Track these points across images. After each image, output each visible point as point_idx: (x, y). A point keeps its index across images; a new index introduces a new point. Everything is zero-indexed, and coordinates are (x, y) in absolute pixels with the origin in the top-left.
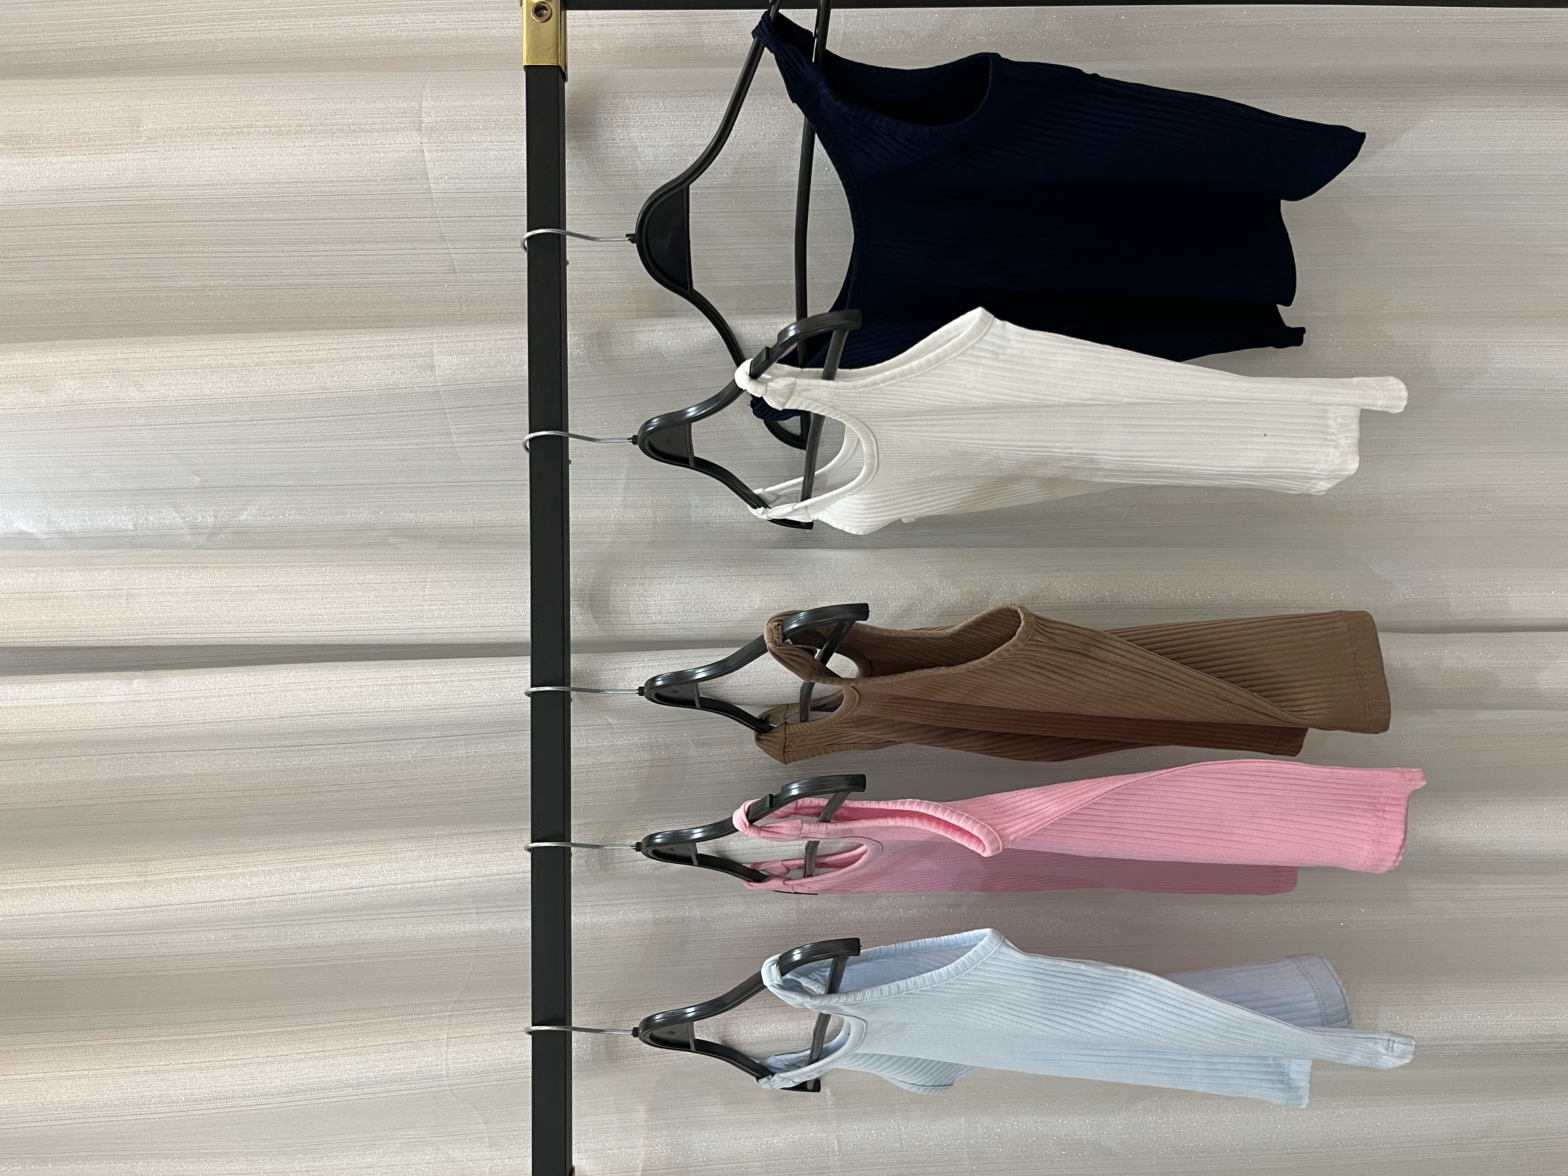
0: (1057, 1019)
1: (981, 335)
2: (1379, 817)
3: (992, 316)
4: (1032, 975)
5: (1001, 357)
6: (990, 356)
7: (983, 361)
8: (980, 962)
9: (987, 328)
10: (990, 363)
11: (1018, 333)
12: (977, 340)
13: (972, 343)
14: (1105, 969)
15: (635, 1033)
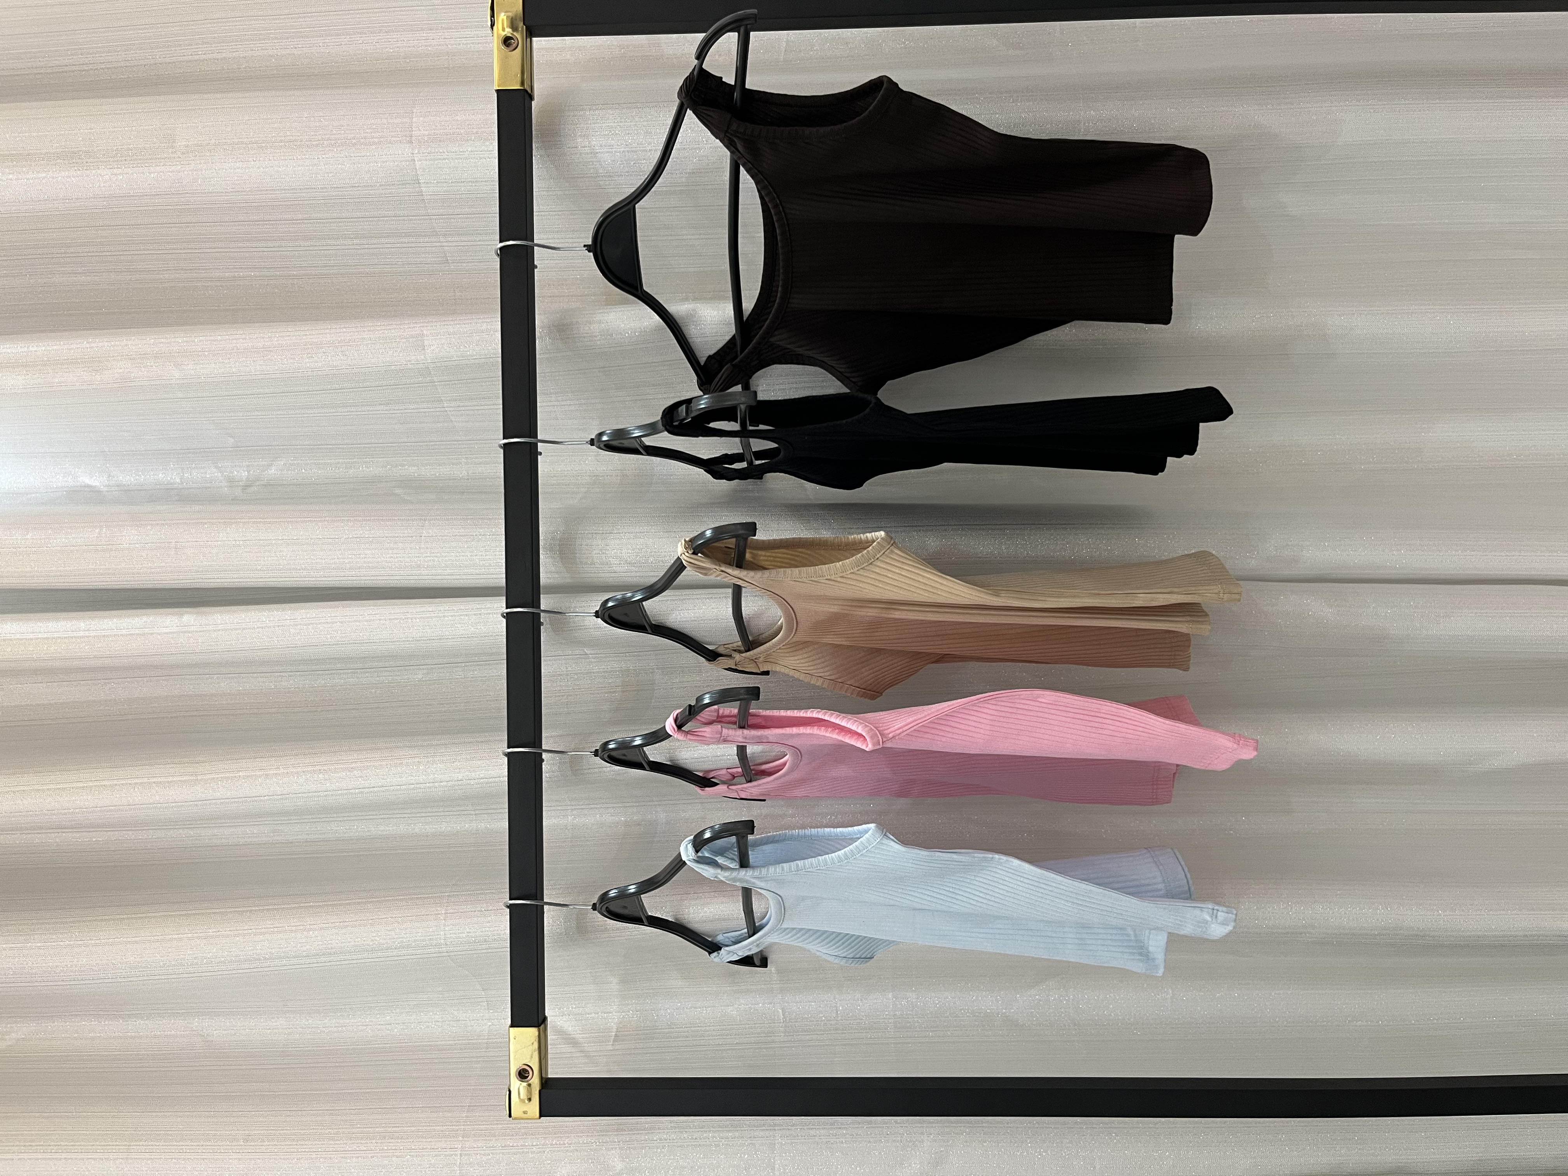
8: (865, 850)
15: (594, 907)
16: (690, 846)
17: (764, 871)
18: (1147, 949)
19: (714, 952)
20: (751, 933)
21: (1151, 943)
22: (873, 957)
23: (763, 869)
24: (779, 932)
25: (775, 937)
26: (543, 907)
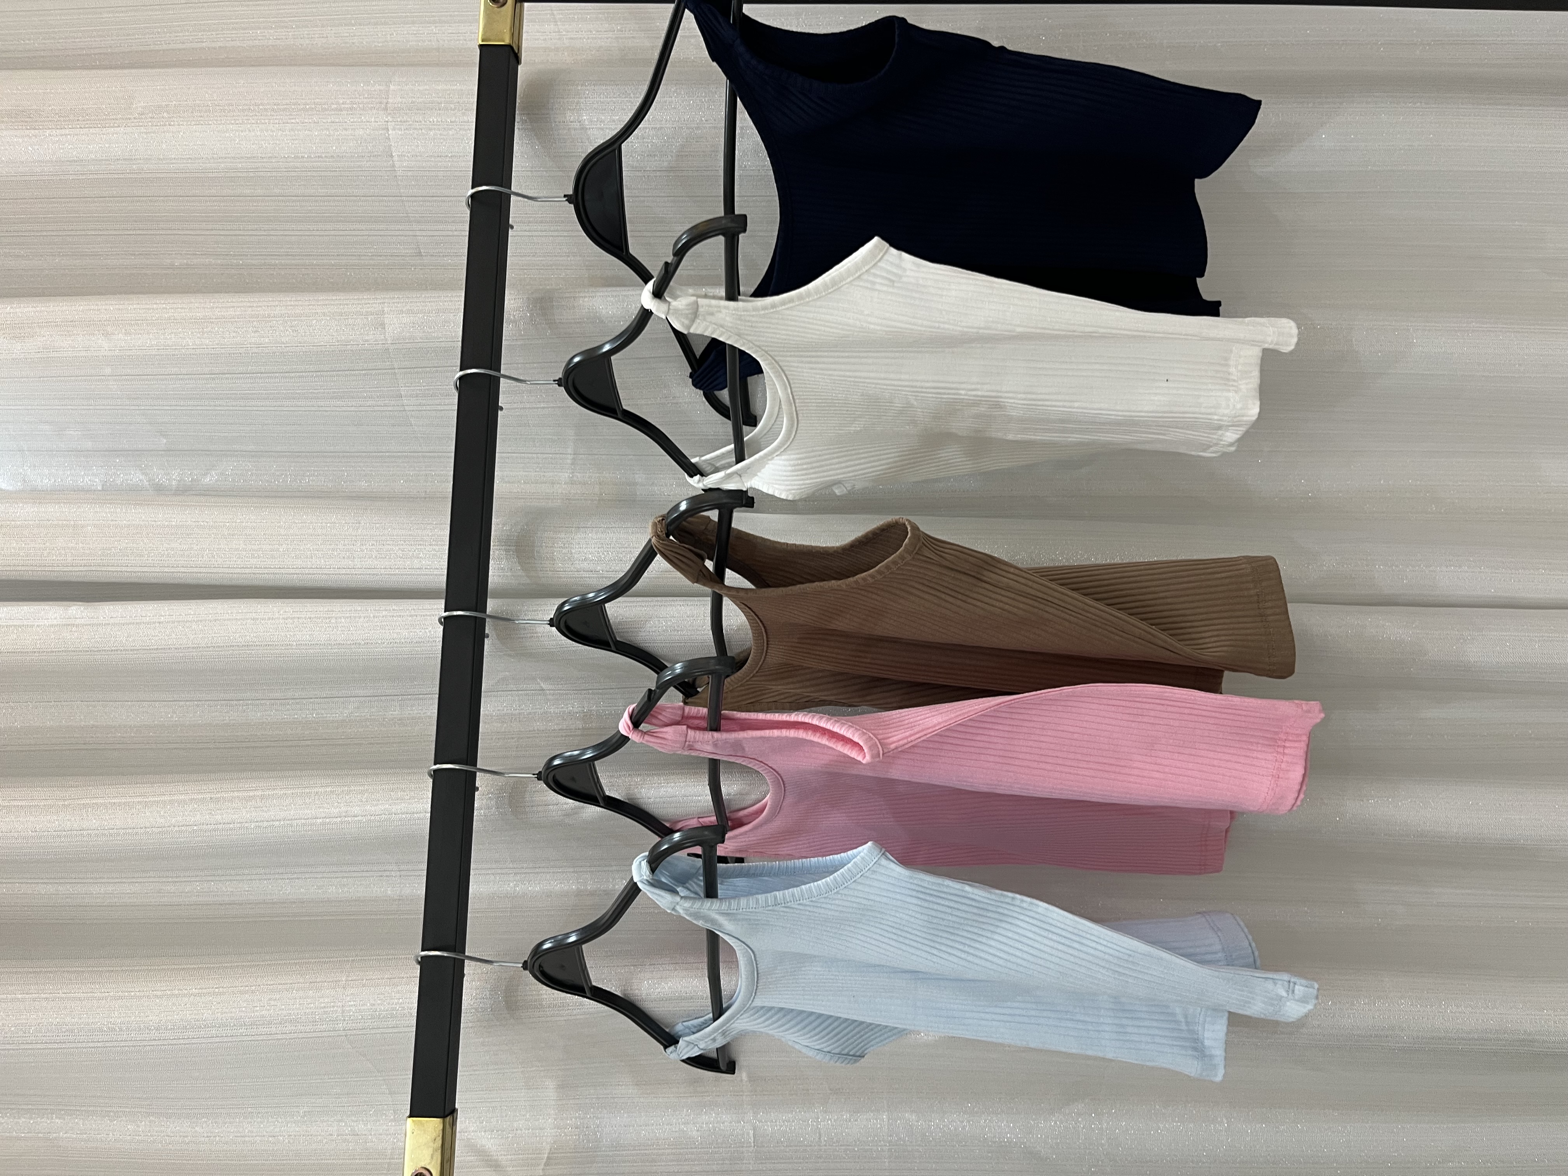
0: (944, 948)
1: (876, 261)
2: (1278, 753)
3: (887, 245)
4: (914, 893)
5: (896, 284)
6: (886, 282)
7: (878, 287)
8: (860, 874)
9: (881, 254)
10: (885, 288)
11: (914, 263)
12: (871, 265)
13: (867, 268)
14: (991, 893)
15: (525, 966)
16: (644, 864)
17: (734, 903)
18: (1202, 1043)
19: (670, 1046)
20: (716, 1016)
21: (1207, 1034)
22: (864, 1056)
23: (732, 901)
24: (752, 1012)
25: (745, 1020)
26: (463, 961)
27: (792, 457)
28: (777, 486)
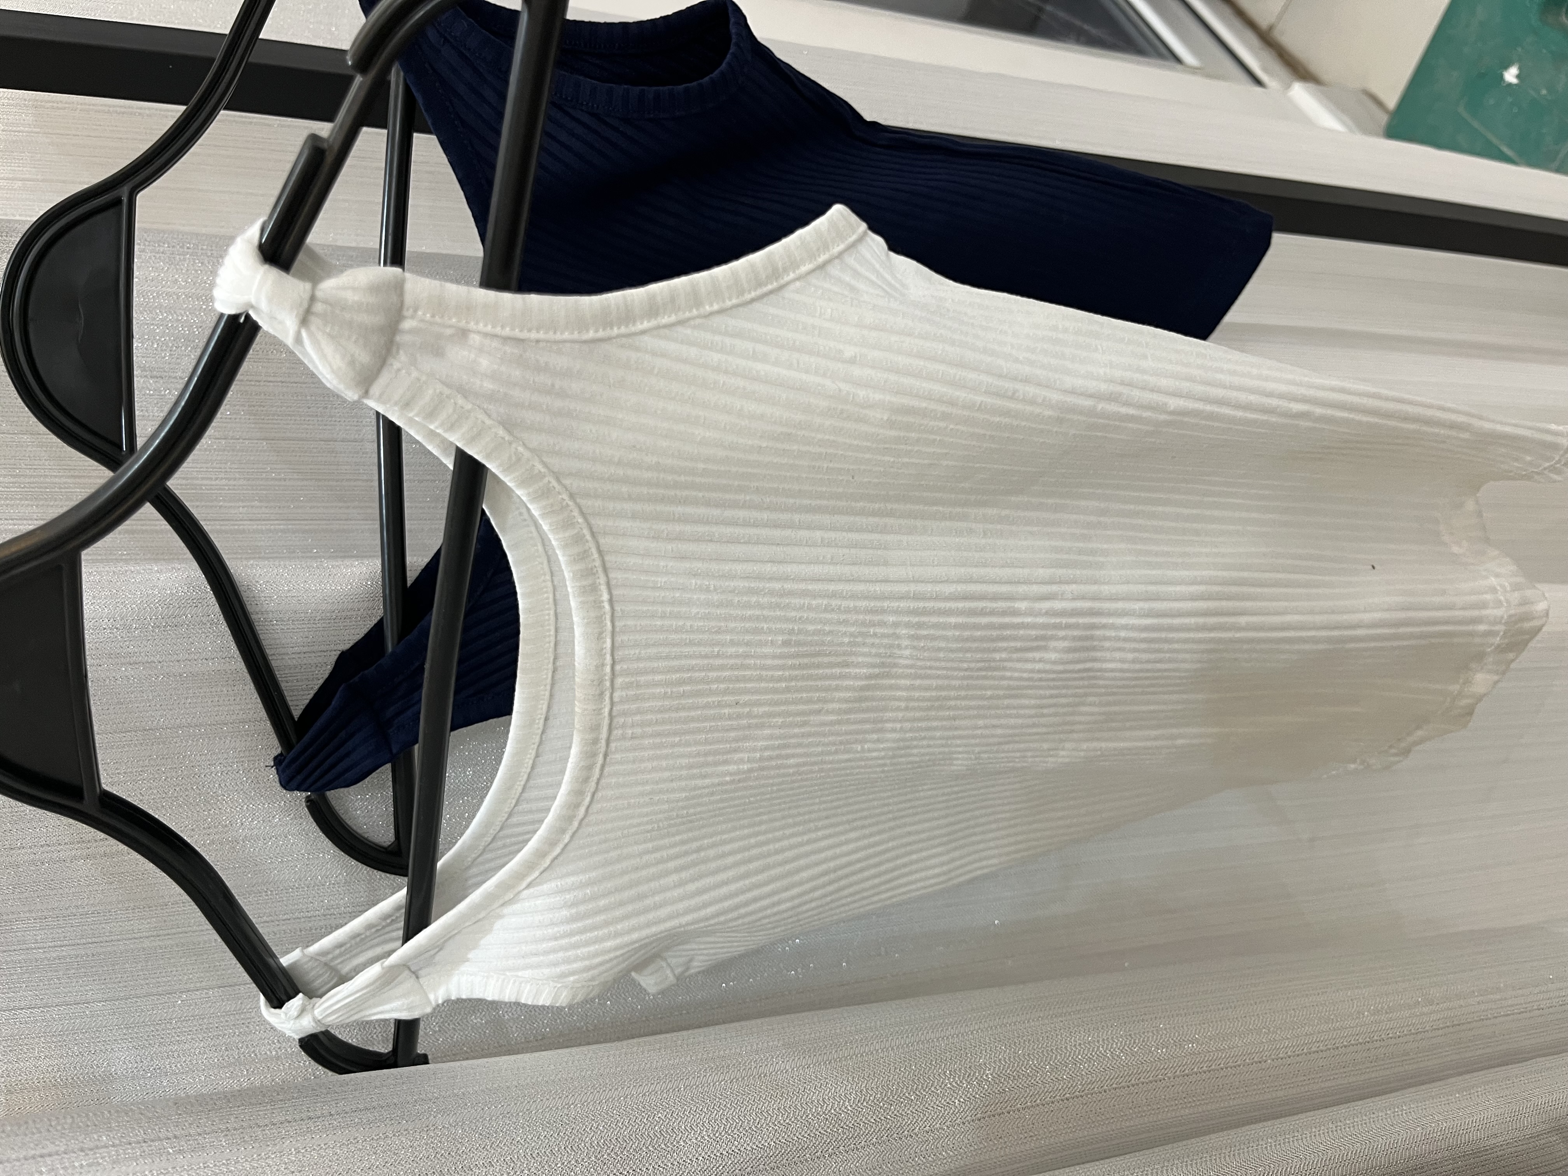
3: (864, 226)
27: (570, 880)
28: (527, 973)
